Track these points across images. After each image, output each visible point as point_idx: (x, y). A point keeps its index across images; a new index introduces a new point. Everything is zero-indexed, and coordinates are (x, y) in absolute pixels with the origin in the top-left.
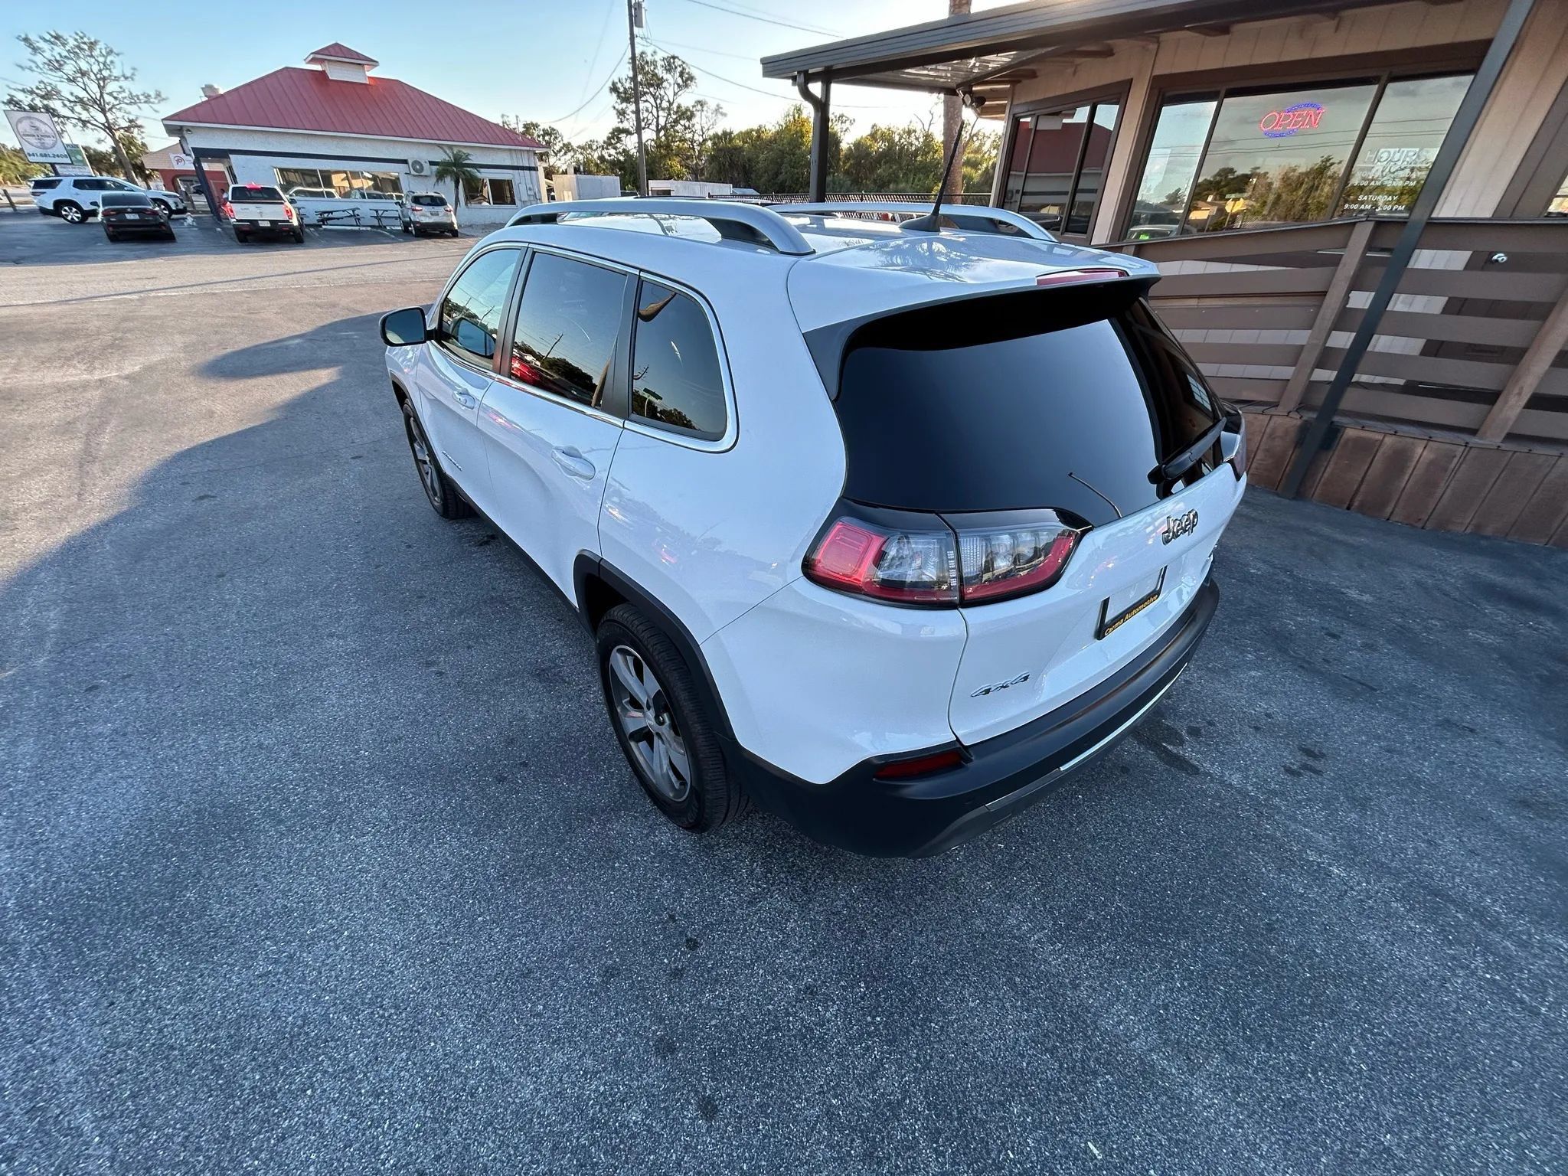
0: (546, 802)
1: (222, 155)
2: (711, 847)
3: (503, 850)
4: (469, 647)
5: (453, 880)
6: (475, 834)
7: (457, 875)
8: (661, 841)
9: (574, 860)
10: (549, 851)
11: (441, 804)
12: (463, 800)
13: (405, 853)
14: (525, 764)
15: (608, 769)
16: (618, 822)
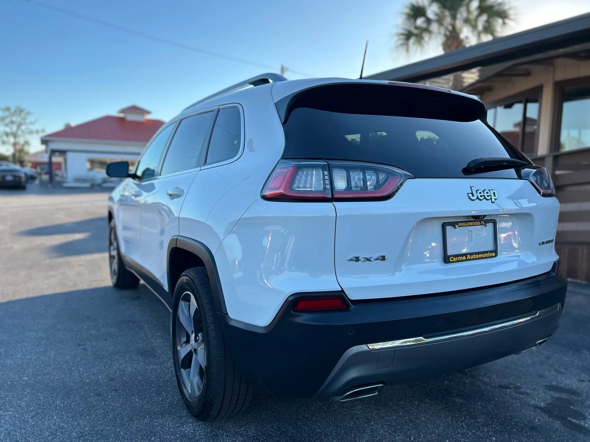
0: (121, 407)
1: (63, 152)
2: (217, 436)
3: (85, 426)
4: (106, 340)
5: (49, 436)
6: (72, 417)
7: (52, 434)
8: (186, 430)
9: (127, 434)
10: (113, 428)
11: (58, 402)
12: (72, 402)
13: (28, 421)
14: (116, 390)
15: (166, 395)
16: (162, 419)
